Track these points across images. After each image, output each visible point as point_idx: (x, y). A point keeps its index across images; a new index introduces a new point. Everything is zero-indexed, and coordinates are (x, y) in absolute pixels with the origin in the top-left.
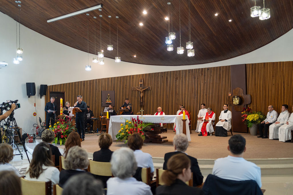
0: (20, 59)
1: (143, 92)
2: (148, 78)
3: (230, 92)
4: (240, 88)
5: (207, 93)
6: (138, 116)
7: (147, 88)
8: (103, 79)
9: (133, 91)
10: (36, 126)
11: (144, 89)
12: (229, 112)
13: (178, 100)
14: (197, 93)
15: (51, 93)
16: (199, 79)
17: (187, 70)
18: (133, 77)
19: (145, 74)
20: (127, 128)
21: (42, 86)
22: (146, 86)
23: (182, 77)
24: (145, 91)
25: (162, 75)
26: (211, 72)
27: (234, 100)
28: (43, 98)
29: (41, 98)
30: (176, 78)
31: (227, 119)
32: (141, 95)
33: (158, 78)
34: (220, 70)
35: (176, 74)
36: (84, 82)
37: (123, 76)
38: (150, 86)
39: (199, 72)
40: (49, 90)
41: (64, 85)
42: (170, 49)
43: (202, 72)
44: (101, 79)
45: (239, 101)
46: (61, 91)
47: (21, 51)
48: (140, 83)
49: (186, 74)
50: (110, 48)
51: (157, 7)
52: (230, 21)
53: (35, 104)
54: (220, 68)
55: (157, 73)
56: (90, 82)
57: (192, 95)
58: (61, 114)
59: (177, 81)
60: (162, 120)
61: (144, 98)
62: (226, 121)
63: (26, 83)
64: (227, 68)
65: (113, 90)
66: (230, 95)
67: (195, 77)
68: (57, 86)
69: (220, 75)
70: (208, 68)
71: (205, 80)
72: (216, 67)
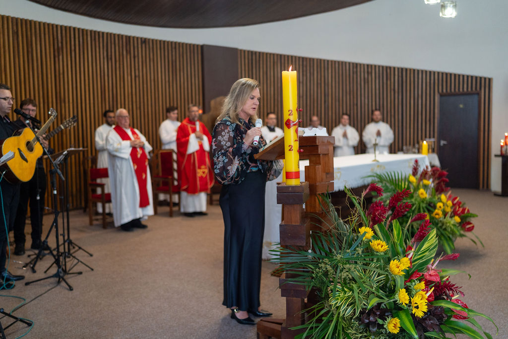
16: (121, 63)
23: (73, 48)
30: (56, 47)
34: (174, 50)
35: (55, 37)
43: (128, 47)
59: (61, 57)
67: (109, 57)
69: (174, 64)
70: (143, 40)
71: (137, 67)
72: (164, 42)
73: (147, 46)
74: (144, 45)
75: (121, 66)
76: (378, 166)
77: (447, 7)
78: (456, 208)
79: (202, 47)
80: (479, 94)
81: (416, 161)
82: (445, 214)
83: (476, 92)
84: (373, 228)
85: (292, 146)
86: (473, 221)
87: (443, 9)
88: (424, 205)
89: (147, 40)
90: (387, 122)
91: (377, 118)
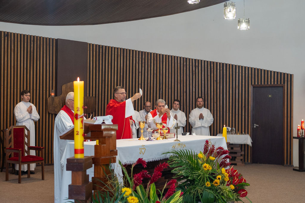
26: (13, 42)
66: (53, 94)
69: (32, 54)
70: (6, 33)
72: (24, 35)
73: (9, 39)
74: (6, 38)
76: (179, 144)
77: (242, 22)
78: (235, 178)
79: (57, 40)
80: (283, 87)
81: (207, 142)
82: (223, 182)
83: (281, 85)
84: (136, 188)
85: (78, 132)
86: (246, 188)
87: (239, 24)
88: (208, 176)
89: (9, 34)
90: (208, 108)
91: (200, 104)
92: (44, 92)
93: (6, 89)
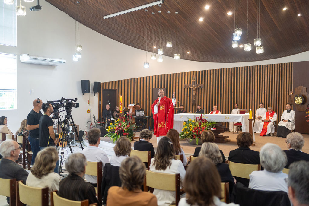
0: (78, 56)
1: (195, 90)
2: (200, 75)
3: (292, 91)
4: (303, 87)
5: (265, 92)
6: (201, 115)
7: (200, 85)
8: (154, 76)
9: (185, 89)
10: (90, 123)
11: (197, 87)
12: (293, 112)
13: (233, 99)
14: (253, 92)
15: (104, 90)
16: (257, 76)
17: (243, 67)
18: (185, 74)
19: (198, 71)
20: (191, 127)
21: (95, 83)
22: (199, 84)
23: (237, 74)
24: (198, 89)
25: (216, 72)
26: (270, 69)
27: (296, 99)
28: (97, 95)
29: (94, 95)
30: (231, 75)
31: (290, 120)
32: (194, 93)
33: (211, 75)
34: (280, 67)
35: (231, 72)
36: (135, 79)
37: (175, 74)
38: (203, 83)
39: (257, 70)
40: (102, 88)
41: (116, 82)
42: (235, 46)
43: (260, 70)
44: (153, 76)
45: (302, 101)
46: (114, 88)
47: (81, 48)
48: (192, 81)
49: (242, 71)
50: (169, 45)
51: (220, 2)
52: (299, 15)
53: (89, 101)
54: (280, 65)
55: (211, 70)
56: (141, 79)
57: (249, 93)
58: (121, 111)
59: (232, 78)
60: (226, 120)
61: (196, 96)
62: (289, 121)
63: (82, 80)
64: (289, 65)
65: (165, 88)
66: (292, 94)
67: (252, 75)
68: (109, 83)
69: (280, 73)
70: (267, 65)
71: (263, 77)
73: (268, 68)
74: (267, 68)
75: (257, 78)
89: (268, 65)
92: (288, 92)
93: (267, 93)
